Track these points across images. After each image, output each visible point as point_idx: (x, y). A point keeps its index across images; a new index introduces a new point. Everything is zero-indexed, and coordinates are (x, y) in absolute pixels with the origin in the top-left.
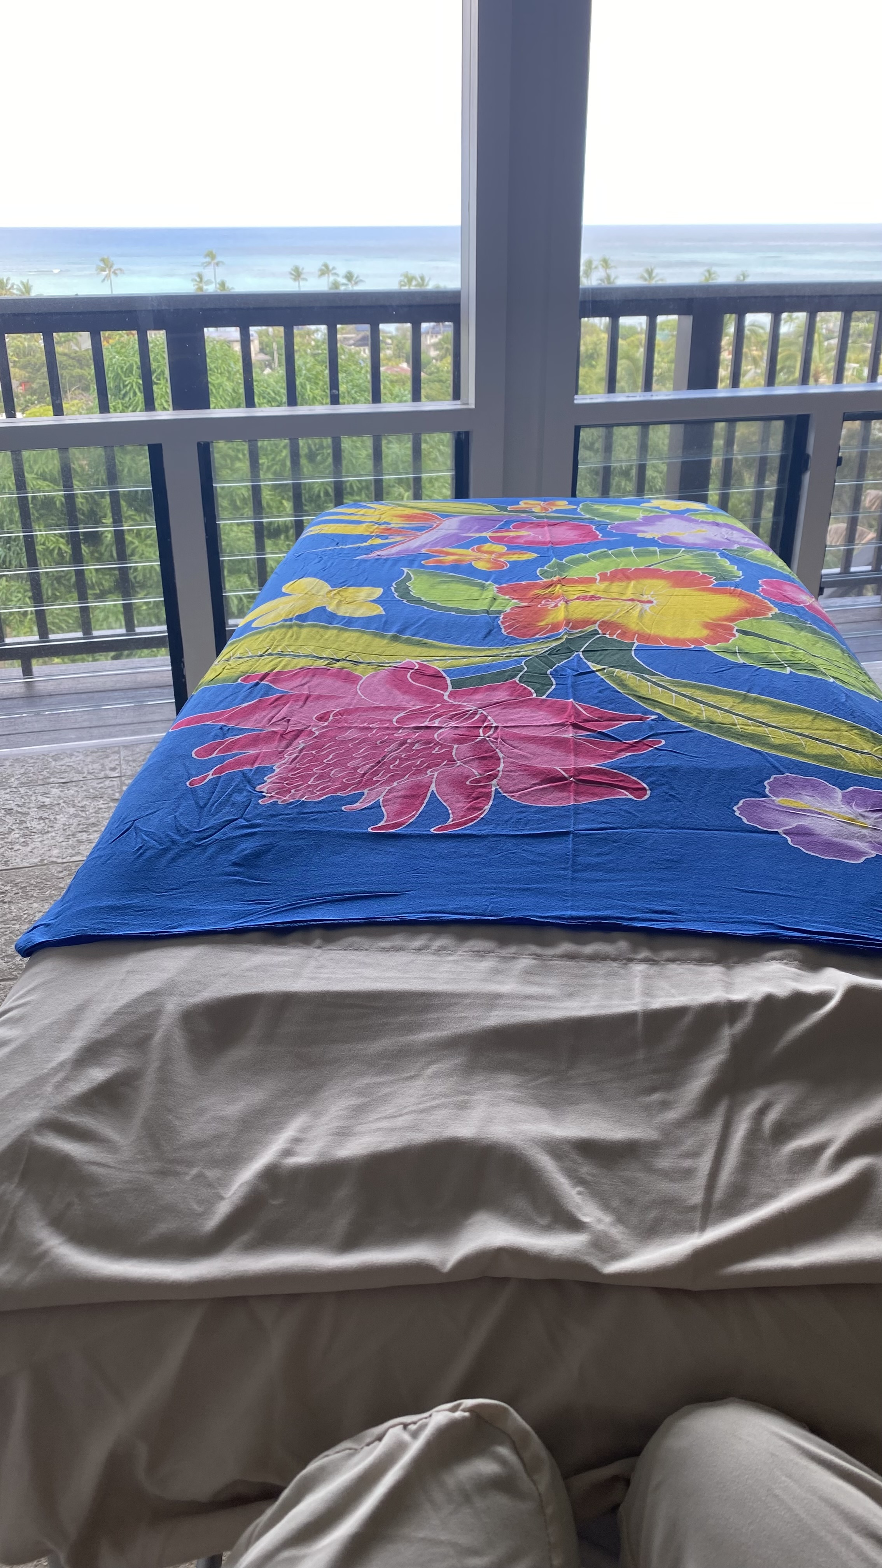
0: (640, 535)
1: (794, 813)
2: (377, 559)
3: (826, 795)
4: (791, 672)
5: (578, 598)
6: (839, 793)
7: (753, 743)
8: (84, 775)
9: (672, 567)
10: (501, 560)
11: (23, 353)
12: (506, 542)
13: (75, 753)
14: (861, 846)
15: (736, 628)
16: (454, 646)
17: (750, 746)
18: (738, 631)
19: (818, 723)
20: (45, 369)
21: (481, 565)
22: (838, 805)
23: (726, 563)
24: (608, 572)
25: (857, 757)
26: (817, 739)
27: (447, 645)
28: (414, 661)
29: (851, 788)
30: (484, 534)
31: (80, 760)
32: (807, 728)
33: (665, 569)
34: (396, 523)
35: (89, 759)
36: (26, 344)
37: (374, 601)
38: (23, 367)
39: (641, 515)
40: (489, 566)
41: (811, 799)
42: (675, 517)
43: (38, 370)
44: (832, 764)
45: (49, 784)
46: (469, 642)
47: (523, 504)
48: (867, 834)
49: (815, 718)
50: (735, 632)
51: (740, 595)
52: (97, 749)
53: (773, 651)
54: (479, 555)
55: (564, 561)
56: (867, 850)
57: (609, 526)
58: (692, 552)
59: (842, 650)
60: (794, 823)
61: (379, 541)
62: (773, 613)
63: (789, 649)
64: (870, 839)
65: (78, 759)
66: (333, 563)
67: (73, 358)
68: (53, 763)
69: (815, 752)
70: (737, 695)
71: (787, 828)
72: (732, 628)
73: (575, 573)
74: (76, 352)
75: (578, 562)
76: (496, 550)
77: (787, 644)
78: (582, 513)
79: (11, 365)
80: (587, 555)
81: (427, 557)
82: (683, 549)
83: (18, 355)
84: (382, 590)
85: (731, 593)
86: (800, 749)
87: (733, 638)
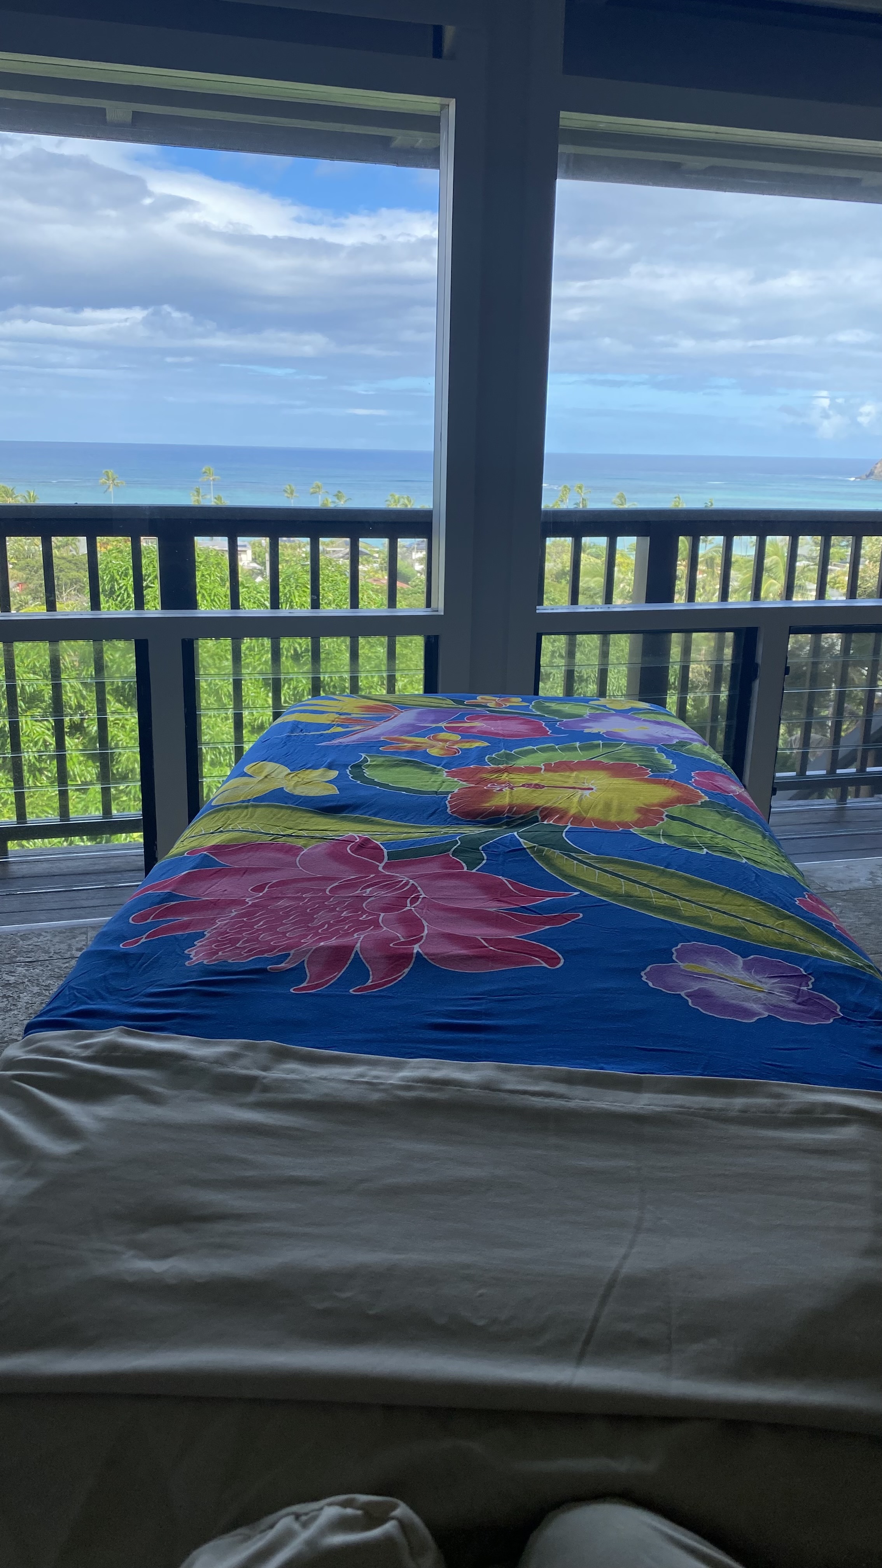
0: (586, 731)
1: (698, 977)
2: (337, 746)
3: (728, 962)
4: (707, 853)
5: (523, 786)
6: (740, 960)
7: (665, 914)
8: (51, 955)
9: (612, 759)
10: (455, 747)
11: (23, 555)
12: (461, 731)
13: (43, 933)
14: (755, 1007)
15: (666, 813)
16: (399, 823)
17: (662, 917)
18: (667, 816)
19: (729, 898)
20: (42, 572)
21: (434, 752)
22: (738, 971)
23: (663, 757)
24: (553, 763)
25: (759, 929)
26: (724, 913)
27: (392, 822)
28: (355, 835)
29: (752, 957)
30: (440, 725)
31: (47, 940)
32: (717, 903)
33: (605, 761)
34: (357, 714)
35: (57, 939)
36: (26, 547)
37: (330, 782)
38: (22, 569)
39: (588, 712)
40: (442, 752)
41: (714, 964)
42: (620, 716)
43: (36, 572)
44: (735, 935)
45: (14, 963)
46: (413, 820)
47: (480, 699)
48: (762, 997)
49: (725, 894)
50: (664, 817)
51: (673, 786)
52: (66, 929)
53: (695, 835)
54: (434, 743)
55: (513, 752)
56: (761, 1011)
57: (558, 723)
58: (632, 745)
59: (764, 837)
60: (696, 986)
61: (340, 729)
62: (703, 800)
63: (709, 834)
64: (765, 1002)
65: (46, 939)
66: (295, 750)
67: (70, 562)
68: (21, 942)
69: (721, 923)
70: (657, 870)
71: (689, 991)
72: (662, 813)
73: (522, 762)
74: (74, 556)
75: (525, 753)
76: (451, 738)
77: (708, 830)
78: (534, 710)
79: (10, 566)
80: (535, 748)
81: (384, 743)
82: (625, 743)
83: (17, 558)
84: (338, 772)
85: (665, 784)
86: (708, 921)
87: (661, 822)
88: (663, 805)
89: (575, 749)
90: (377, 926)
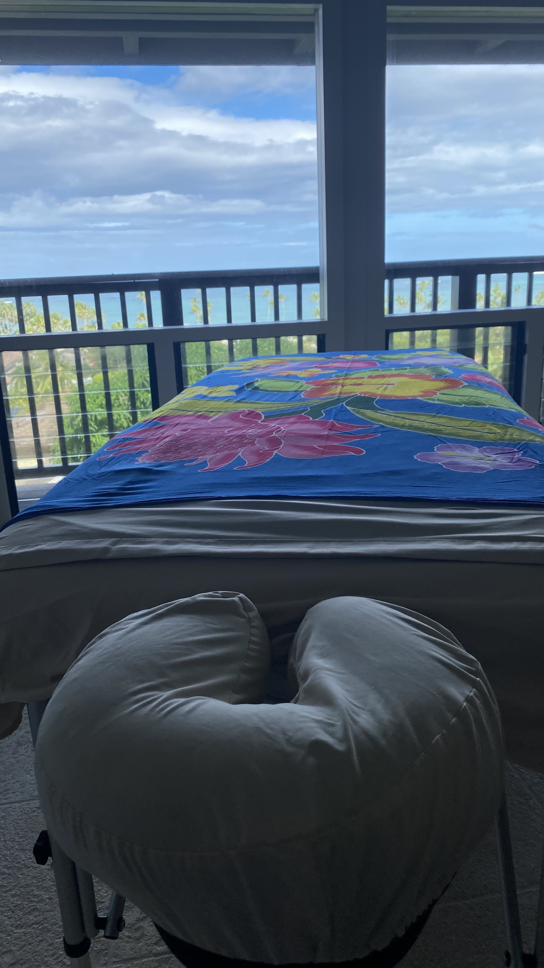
0: (402, 363)
1: (450, 457)
3: (469, 450)
4: (465, 406)
5: (351, 385)
6: (477, 449)
7: (432, 432)
9: (413, 373)
10: (315, 373)
12: (323, 368)
14: (486, 466)
16: (272, 403)
19: (474, 424)
21: (302, 376)
22: (475, 453)
24: (374, 375)
25: (491, 435)
26: (470, 430)
27: (268, 403)
28: (246, 410)
29: (485, 447)
30: (311, 366)
32: (466, 426)
33: (409, 374)
37: (231, 390)
39: (407, 357)
40: (307, 376)
41: (460, 452)
44: (476, 439)
46: (280, 401)
49: (472, 422)
50: (438, 394)
53: (457, 399)
54: (304, 372)
55: (351, 373)
56: (489, 467)
57: (387, 362)
58: (428, 367)
60: (448, 460)
61: (248, 371)
62: (464, 385)
64: (491, 464)
66: (216, 380)
69: (467, 435)
70: (431, 415)
71: (444, 462)
73: (354, 376)
75: (359, 372)
76: (315, 370)
77: (465, 396)
78: (374, 359)
80: (366, 370)
81: (273, 374)
82: (424, 367)
84: (238, 386)
86: (460, 434)
87: (436, 396)
88: (438, 390)
89: (392, 370)
90: (254, 444)
